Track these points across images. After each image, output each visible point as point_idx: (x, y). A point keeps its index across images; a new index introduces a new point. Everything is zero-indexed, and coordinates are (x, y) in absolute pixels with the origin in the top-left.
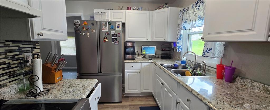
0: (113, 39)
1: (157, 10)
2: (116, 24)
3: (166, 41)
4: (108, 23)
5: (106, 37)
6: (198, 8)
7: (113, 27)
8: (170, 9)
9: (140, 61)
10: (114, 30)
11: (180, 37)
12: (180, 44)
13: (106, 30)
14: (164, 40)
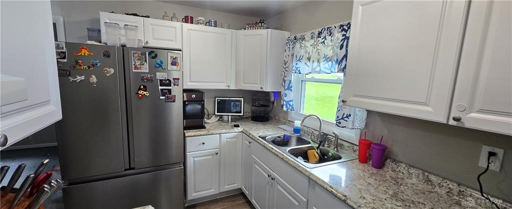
0: (162, 90)
1: (245, 29)
2: (169, 58)
3: (264, 90)
4: (150, 54)
5: (145, 87)
6: (323, 42)
7: (162, 62)
8: (271, 32)
9: (217, 132)
10: (164, 70)
11: (289, 85)
12: (289, 96)
13: (145, 69)
14: (261, 88)
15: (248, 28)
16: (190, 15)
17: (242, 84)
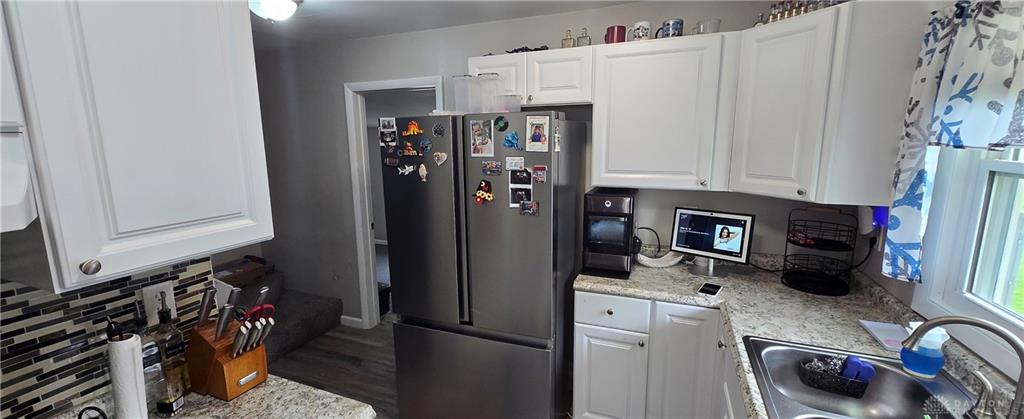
0: (514, 191)
1: (766, 22)
3: (812, 198)
4: (496, 124)
7: (515, 137)
10: (520, 151)
11: (914, 186)
14: (799, 193)
15: (775, 17)
16: (616, 23)
17: (744, 178)
